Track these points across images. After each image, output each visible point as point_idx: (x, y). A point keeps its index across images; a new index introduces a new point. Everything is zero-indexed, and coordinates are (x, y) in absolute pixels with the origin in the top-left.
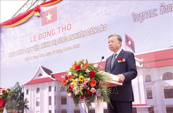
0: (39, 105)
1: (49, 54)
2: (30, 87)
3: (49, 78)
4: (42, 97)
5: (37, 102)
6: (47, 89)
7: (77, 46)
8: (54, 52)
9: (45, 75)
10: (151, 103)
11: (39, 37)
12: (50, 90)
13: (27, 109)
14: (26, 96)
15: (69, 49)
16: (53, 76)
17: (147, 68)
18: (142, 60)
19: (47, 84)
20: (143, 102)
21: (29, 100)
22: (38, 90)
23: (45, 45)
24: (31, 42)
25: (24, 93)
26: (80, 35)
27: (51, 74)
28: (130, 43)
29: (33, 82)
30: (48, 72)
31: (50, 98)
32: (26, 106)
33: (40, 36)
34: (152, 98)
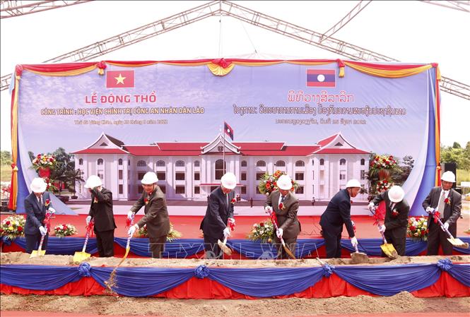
1: (118, 123)
2: (84, 157)
3: (118, 149)
4: (107, 170)
6: (116, 162)
7: (165, 122)
8: (127, 122)
9: (111, 146)
10: (244, 183)
11: (102, 99)
12: (120, 162)
13: (81, 182)
14: (77, 166)
15: (151, 122)
16: (124, 148)
17: (244, 155)
18: (240, 148)
19: (117, 157)
21: (85, 171)
22: (100, 161)
23: (113, 111)
24: (87, 102)
25: (74, 162)
26: (166, 111)
27: (122, 145)
28: (229, 131)
29: (89, 152)
30: (118, 143)
31: (121, 172)
32: (79, 178)
33: (104, 98)
34: (245, 179)
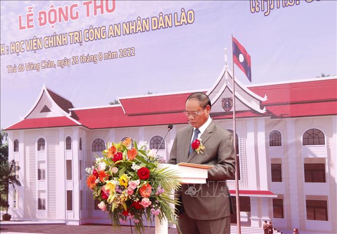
0: (44, 178)
1: (64, 63)
2: (21, 135)
3: (65, 118)
4: (50, 160)
5: (39, 171)
6: (63, 144)
8: (75, 60)
9: (56, 111)
10: (279, 189)
11: (40, 19)
12: (69, 146)
13: (15, 184)
14: (11, 155)
15: (110, 56)
16: (74, 115)
17: (274, 117)
18: (264, 99)
19: (62, 133)
20: (264, 187)
21: (21, 165)
22: (41, 143)
23: (55, 41)
24: (21, 28)
25: (7, 147)
26: (135, 27)
27: (70, 109)
29: (28, 125)
30: (64, 104)
31: (69, 163)
32: (14, 179)
33: (43, 16)
34: (280, 180)
